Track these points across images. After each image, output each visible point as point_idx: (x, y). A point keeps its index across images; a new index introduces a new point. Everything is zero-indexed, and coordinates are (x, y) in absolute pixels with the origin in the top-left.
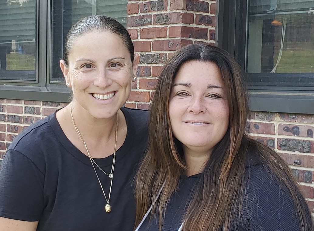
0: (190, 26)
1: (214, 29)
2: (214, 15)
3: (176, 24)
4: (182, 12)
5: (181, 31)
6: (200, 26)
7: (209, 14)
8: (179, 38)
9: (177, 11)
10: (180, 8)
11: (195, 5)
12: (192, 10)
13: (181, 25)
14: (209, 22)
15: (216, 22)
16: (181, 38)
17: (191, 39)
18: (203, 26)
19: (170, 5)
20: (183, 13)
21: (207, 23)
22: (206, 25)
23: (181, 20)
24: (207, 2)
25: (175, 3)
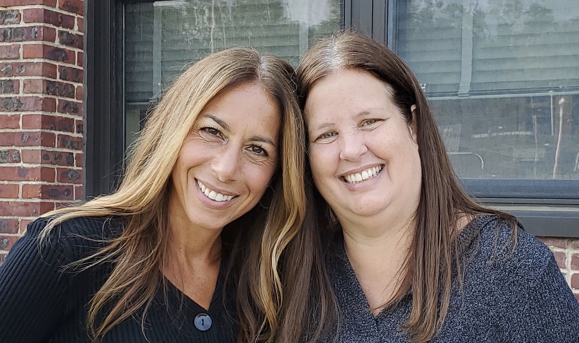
0: (52, 115)
1: (80, 118)
2: (81, 102)
3: (33, 111)
4: (41, 97)
5: (40, 120)
6: (64, 115)
7: (75, 100)
8: (38, 130)
9: (34, 95)
10: (38, 91)
11: (57, 87)
12: (54, 94)
13: (41, 113)
14: (76, 111)
15: (84, 110)
16: (41, 130)
17: (53, 131)
18: (68, 115)
19: (24, 87)
20: (43, 97)
21: (73, 112)
23: (40, 107)
24: (72, 85)
25: (31, 84)
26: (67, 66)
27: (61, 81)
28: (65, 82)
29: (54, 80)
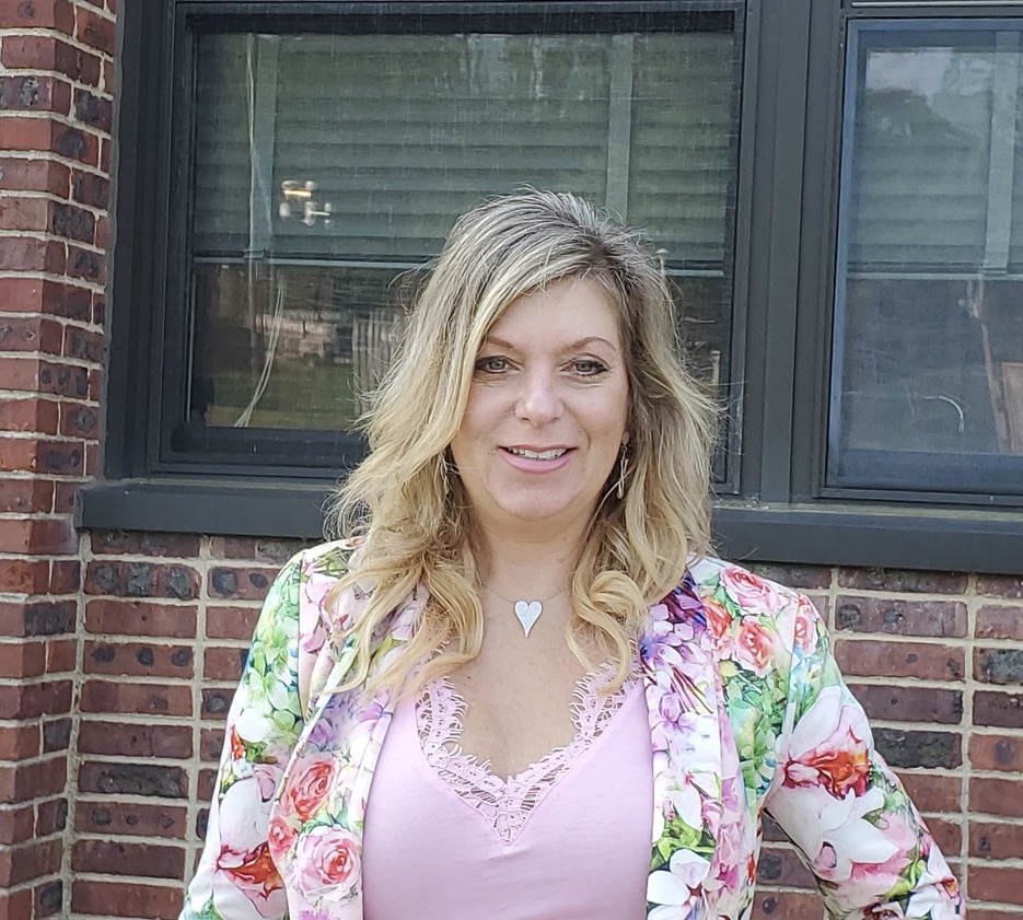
0: (57, 281)
1: (100, 291)
2: (102, 252)
3: (23, 271)
5: (40, 293)
6: (77, 283)
7: (93, 248)
8: (33, 315)
9: (26, 234)
10: (38, 226)
11: (69, 218)
12: (64, 235)
13: (41, 276)
14: (94, 275)
16: (39, 315)
17: (58, 319)
18: (80, 283)
20: (48, 240)
21: (91, 275)
22: (89, 278)
23: (41, 264)
24: (91, 213)
26: (86, 170)
27: (74, 203)
28: (81, 206)
29: (64, 202)
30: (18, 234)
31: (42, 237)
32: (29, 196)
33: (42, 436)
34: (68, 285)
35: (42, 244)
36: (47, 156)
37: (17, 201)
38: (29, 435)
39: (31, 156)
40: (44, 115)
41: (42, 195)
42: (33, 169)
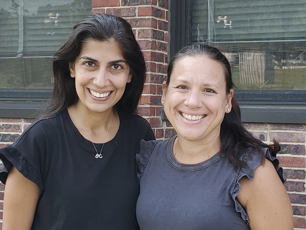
0: (154, 52)
1: (166, 54)
2: (167, 43)
3: (145, 49)
4: (151, 40)
5: (150, 55)
6: (160, 52)
7: (164, 42)
9: (146, 39)
10: (149, 37)
11: (157, 34)
12: (156, 38)
13: (150, 51)
15: (168, 48)
17: (155, 62)
19: (139, 34)
21: (164, 49)
22: (163, 50)
23: (150, 47)
24: (163, 32)
25: (143, 32)
26: (161, 20)
27: (159, 30)
28: (160, 30)
29: (156, 30)
30: (144, 39)
31: (150, 40)
32: (146, 29)
33: (152, 95)
34: (158, 53)
35: (150, 42)
36: (151, 17)
37: (143, 30)
38: (149, 95)
39: (147, 17)
40: (150, 6)
41: (150, 28)
42: (147, 21)
